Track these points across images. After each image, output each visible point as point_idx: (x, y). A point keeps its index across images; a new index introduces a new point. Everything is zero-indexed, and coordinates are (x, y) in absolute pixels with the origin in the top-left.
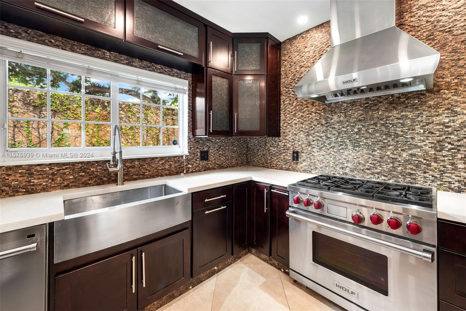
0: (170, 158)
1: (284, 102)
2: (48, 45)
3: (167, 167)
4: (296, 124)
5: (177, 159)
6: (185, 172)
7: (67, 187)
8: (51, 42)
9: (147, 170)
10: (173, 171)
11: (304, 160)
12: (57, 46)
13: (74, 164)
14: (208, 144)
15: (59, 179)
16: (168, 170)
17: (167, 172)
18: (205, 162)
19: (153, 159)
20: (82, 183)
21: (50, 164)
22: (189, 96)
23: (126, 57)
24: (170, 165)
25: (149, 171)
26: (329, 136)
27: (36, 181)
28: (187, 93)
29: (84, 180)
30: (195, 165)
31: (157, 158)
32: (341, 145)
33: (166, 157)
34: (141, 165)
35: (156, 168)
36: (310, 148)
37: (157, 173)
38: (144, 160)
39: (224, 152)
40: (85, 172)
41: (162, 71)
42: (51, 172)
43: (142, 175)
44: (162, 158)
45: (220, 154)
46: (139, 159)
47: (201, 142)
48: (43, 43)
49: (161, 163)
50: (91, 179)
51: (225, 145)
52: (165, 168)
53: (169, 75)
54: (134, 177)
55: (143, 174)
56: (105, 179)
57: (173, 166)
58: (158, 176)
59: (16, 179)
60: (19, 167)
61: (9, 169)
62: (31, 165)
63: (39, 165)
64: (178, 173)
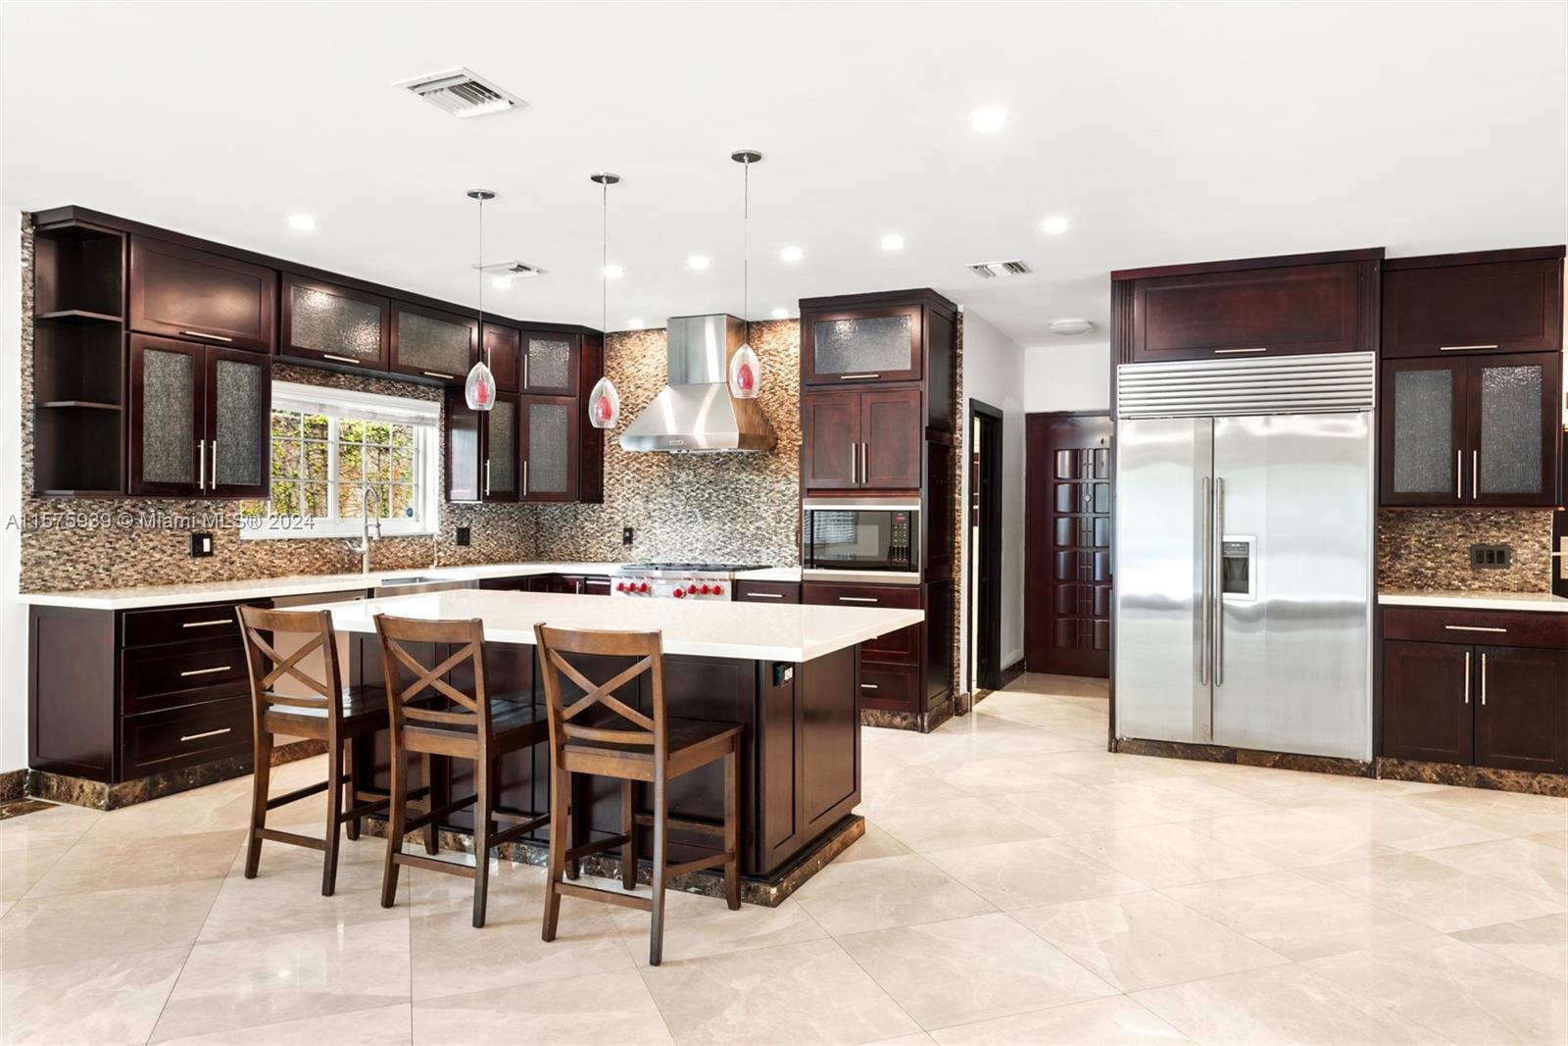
0: (413, 538)
1: (609, 440)
2: (288, 381)
3: (410, 553)
4: (629, 481)
5: (424, 540)
6: (435, 564)
7: (302, 572)
8: (290, 375)
9: (384, 556)
10: (418, 562)
11: (641, 543)
12: (296, 380)
13: (310, 541)
14: (468, 516)
15: (296, 561)
16: (411, 559)
17: (410, 562)
18: (464, 549)
19: (392, 538)
20: (317, 569)
21: (289, 540)
22: (442, 430)
24: (414, 551)
25: (388, 558)
26: (675, 503)
27: (277, 561)
28: (438, 424)
29: (318, 565)
30: (449, 553)
31: (396, 537)
32: (690, 517)
33: (408, 537)
34: (378, 548)
35: (395, 555)
36: (650, 522)
37: (397, 563)
38: (381, 539)
39: (495, 532)
40: (319, 553)
41: (404, 392)
42: (289, 550)
43: (380, 563)
44: (404, 538)
45: (488, 535)
47: (457, 511)
49: (402, 546)
50: (324, 564)
51: (497, 519)
52: (407, 556)
53: (414, 397)
56: (339, 566)
57: (418, 553)
58: (398, 567)
59: (262, 558)
60: (264, 541)
61: (257, 543)
62: (273, 540)
63: (279, 541)
64: (424, 566)
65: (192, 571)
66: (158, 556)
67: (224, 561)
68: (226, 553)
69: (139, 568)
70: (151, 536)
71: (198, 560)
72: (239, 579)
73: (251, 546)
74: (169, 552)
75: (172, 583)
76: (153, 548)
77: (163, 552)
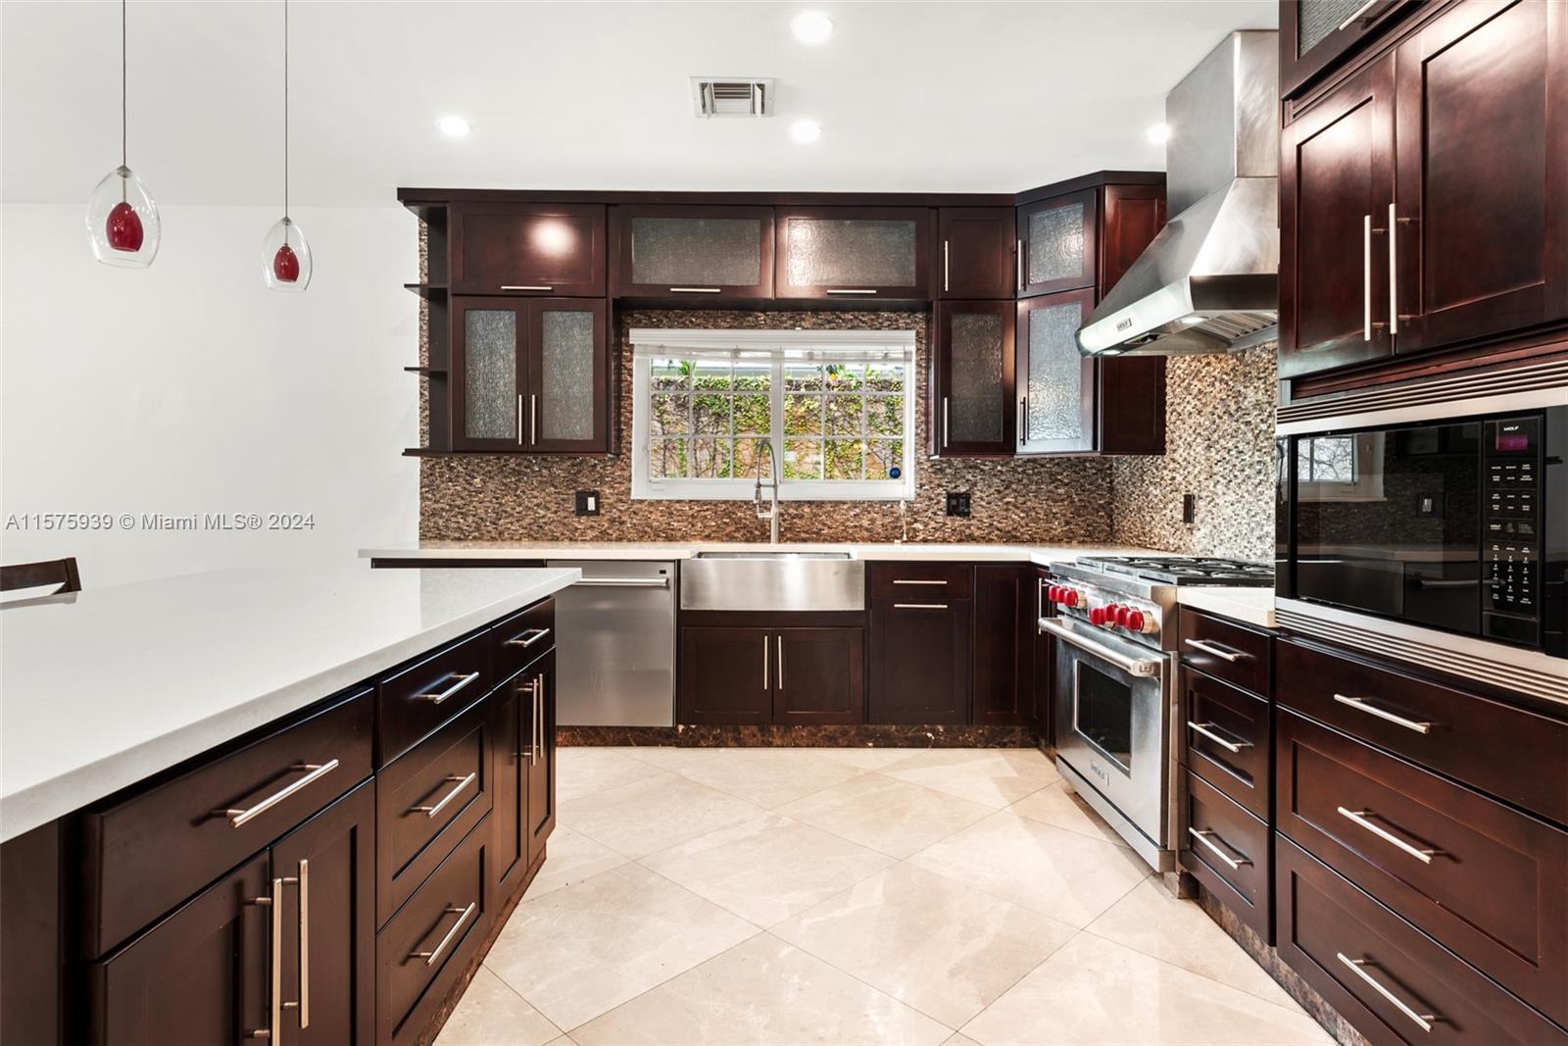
0: (871, 503)
2: (688, 327)
3: (865, 523)
5: (887, 506)
6: (905, 538)
7: (708, 538)
8: (691, 322)
9: (825, 525)
10: (878, 534)
11: (1202, 521)
12: (697, 326)
13: (716, 503)
14: (969, 477)
15: (699, 525)
16: (867, 530)
17: (866, 534)
18: (959, 521)
19: (837, 504)
20: (727, 535)
21: (691, 501)
22: (918, 365)
23: (789, 314)
24: (873, 521)
25: (829, 528)
27: (675, 524)
28: (914, 357)
29: (728, 530)
30: (933, 524)
31: (844, 503)
33: (864, 502)
34: (815, 515)
35: (843, 524)
37: (845, 534)
38: (821, 504)
39: (1021, 500)
40: (729, 518)
41: (855, 323)
42: (691, 513)
44: (855, 504)
45: (1008, 503)
46: (811, 503)
47: (948, 471)
48: (684, 326)
49: (852, 513)
50: (737, 530)
51: (1025, 481)
52: (861, 526)
53: (871, 327)
54: (803, 535)
55: (818, 533)
56: (757, 533)
57: (879, 522)
58: (846, 539)
59: (657, 518)
60: (659, 502)
61: (651, 504)
62: (671, 501)
63: (678, 502)
64: (888, 540)
65: (577, 529)
66: (542, 512)
67: (612, 521)
68: (615, 514)
69: (525, 523)
70: (535, 493)
71: (584, 519)
72: (629, 540)
73: (644, 507)
74: (553, 509)
75: (557, 539)
76: (538, 505)
77: (548, 509)
